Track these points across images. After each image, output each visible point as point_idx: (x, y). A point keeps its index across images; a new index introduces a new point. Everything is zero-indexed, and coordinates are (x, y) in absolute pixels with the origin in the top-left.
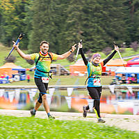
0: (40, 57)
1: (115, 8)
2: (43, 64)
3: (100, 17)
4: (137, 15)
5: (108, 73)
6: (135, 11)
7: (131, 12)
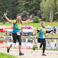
0: (17, 22)
1: (8, 5)
2: (18, 25)
3: (2, 8)
4: (16, 8)
5: (4, 31)
6: (16, 6)
7: (14, 7)
